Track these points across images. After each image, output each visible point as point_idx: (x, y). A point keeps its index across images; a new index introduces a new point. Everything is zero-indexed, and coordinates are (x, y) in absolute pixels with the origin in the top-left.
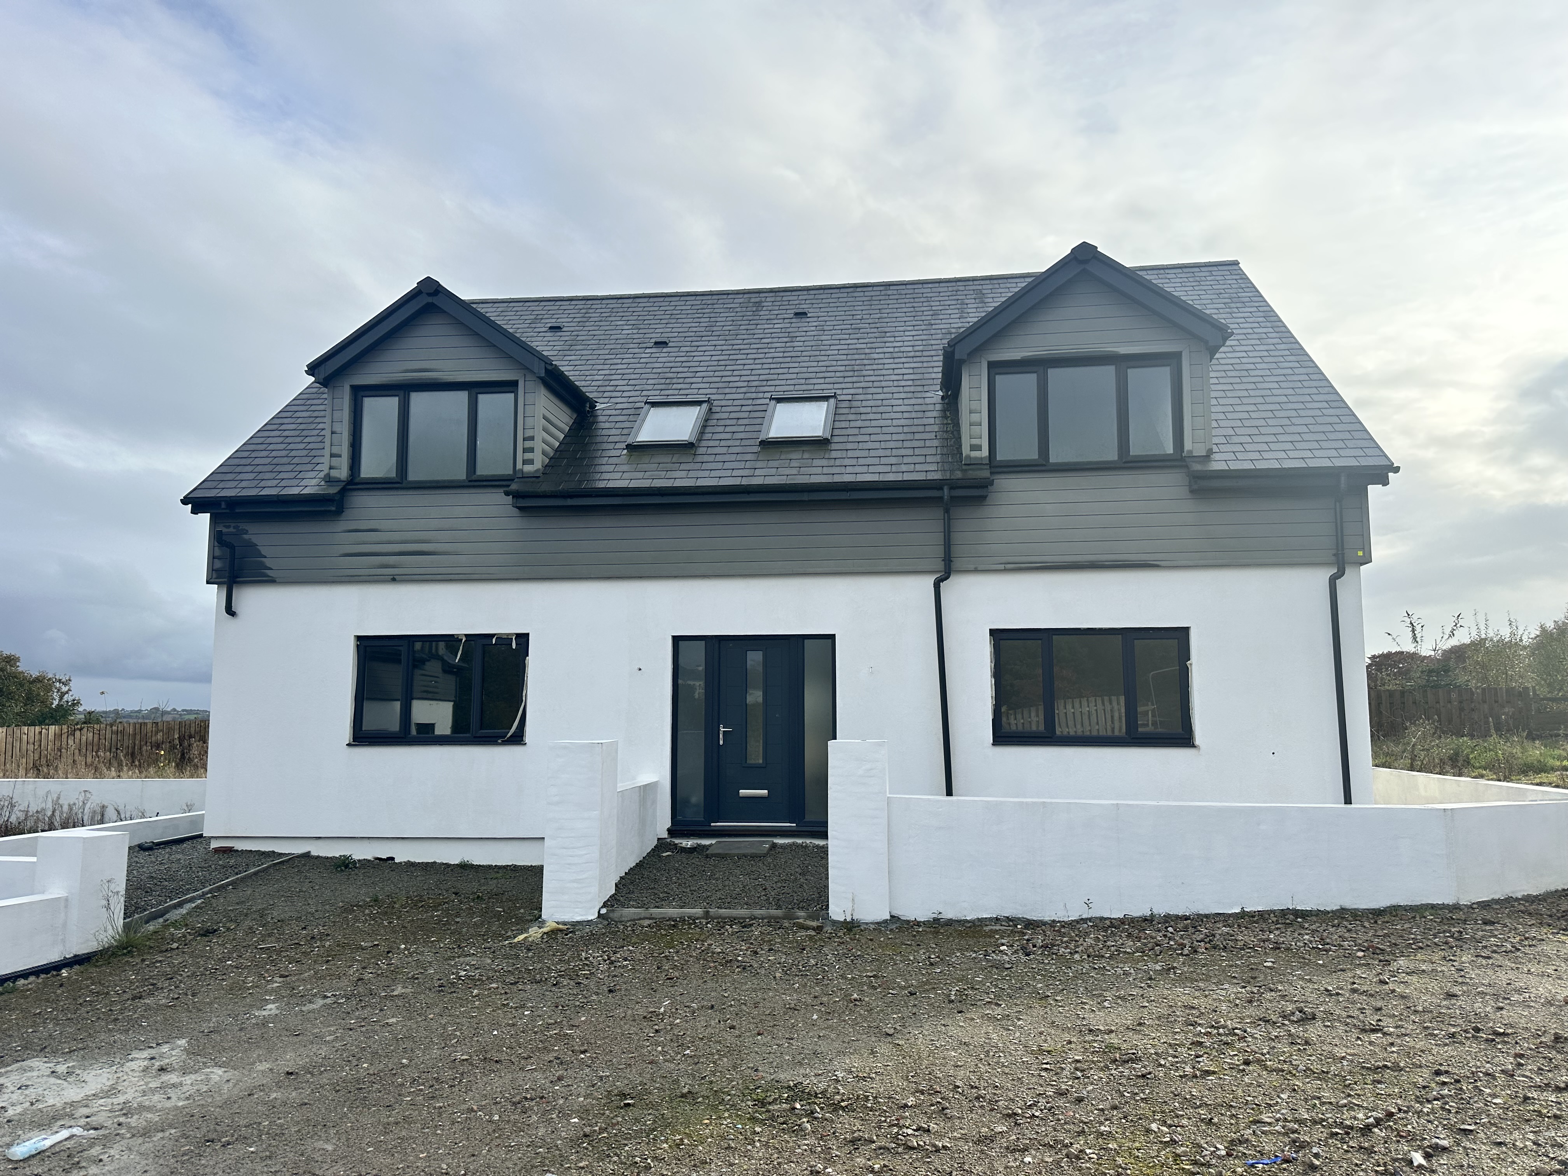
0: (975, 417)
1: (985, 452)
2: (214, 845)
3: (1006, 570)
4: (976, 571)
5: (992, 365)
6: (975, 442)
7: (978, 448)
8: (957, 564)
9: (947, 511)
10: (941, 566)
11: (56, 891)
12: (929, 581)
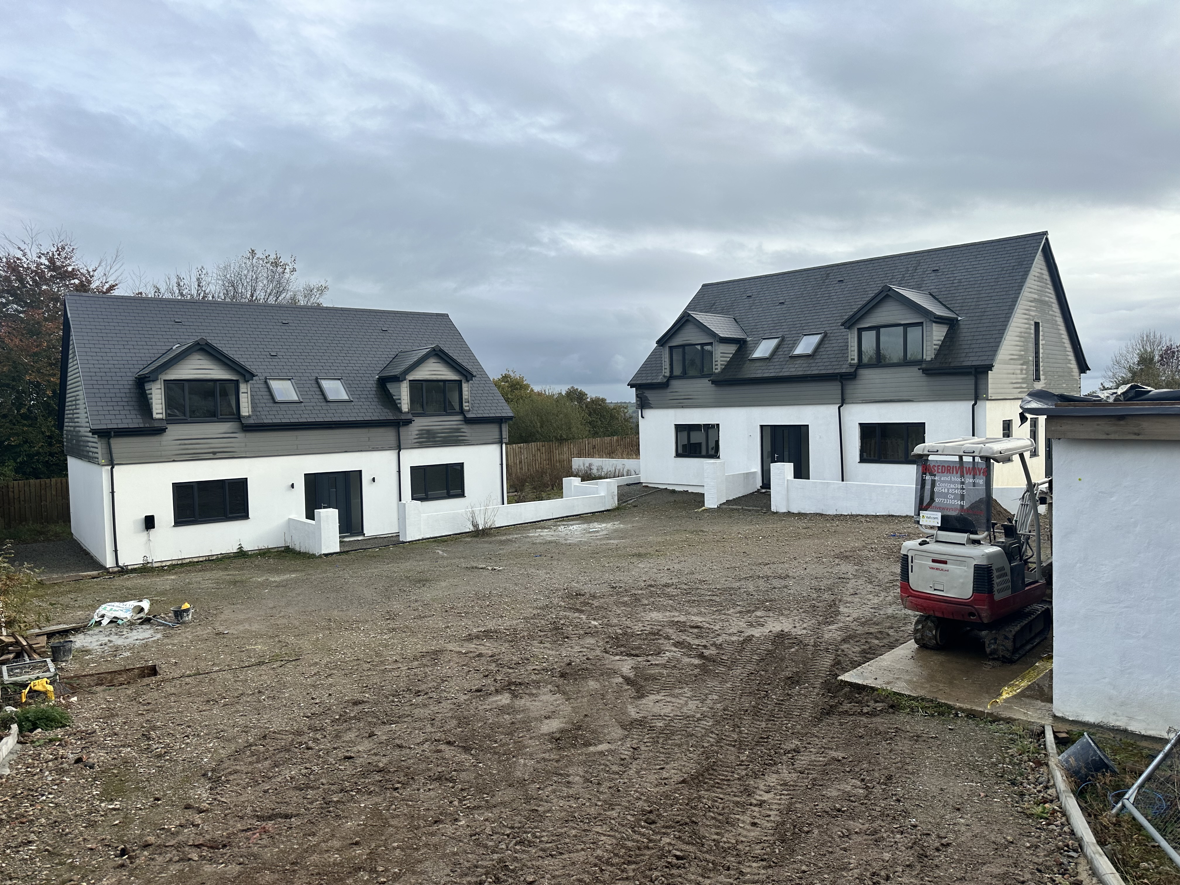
0: (853, 349)
1: (856, 361)
2: (644, 485)
3: (862, 403)
4: (853, 403)
5: (859, 329)
6: (852, 357)
7: (854, 359)
8: (846, 401)
9: (842, 383)
10: (840, 401)
11: (602, 494)
12: (834, 408)
